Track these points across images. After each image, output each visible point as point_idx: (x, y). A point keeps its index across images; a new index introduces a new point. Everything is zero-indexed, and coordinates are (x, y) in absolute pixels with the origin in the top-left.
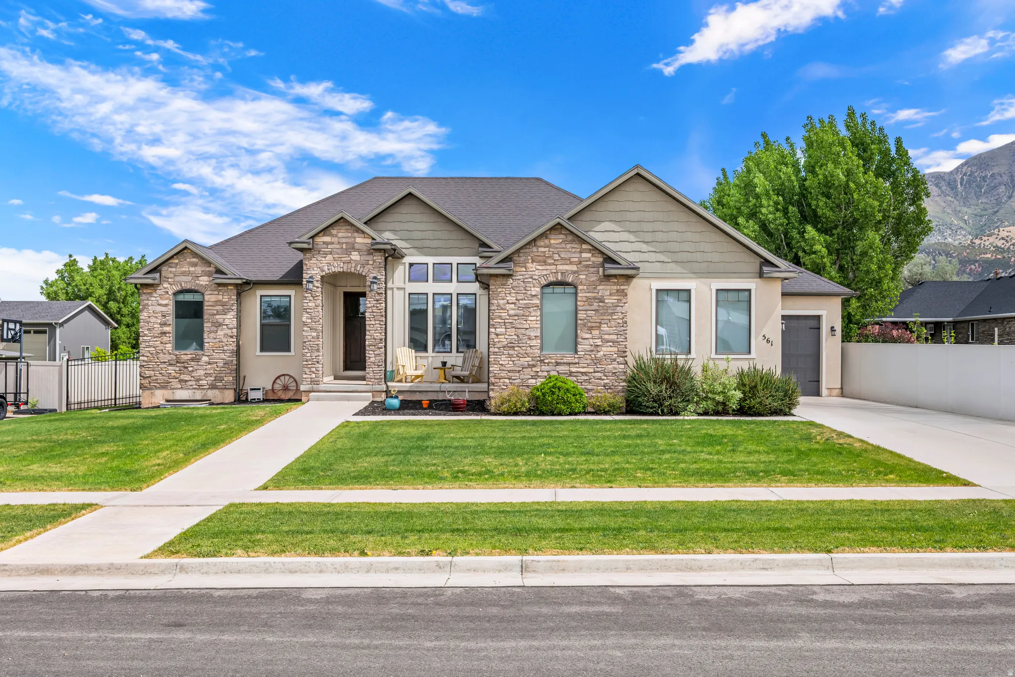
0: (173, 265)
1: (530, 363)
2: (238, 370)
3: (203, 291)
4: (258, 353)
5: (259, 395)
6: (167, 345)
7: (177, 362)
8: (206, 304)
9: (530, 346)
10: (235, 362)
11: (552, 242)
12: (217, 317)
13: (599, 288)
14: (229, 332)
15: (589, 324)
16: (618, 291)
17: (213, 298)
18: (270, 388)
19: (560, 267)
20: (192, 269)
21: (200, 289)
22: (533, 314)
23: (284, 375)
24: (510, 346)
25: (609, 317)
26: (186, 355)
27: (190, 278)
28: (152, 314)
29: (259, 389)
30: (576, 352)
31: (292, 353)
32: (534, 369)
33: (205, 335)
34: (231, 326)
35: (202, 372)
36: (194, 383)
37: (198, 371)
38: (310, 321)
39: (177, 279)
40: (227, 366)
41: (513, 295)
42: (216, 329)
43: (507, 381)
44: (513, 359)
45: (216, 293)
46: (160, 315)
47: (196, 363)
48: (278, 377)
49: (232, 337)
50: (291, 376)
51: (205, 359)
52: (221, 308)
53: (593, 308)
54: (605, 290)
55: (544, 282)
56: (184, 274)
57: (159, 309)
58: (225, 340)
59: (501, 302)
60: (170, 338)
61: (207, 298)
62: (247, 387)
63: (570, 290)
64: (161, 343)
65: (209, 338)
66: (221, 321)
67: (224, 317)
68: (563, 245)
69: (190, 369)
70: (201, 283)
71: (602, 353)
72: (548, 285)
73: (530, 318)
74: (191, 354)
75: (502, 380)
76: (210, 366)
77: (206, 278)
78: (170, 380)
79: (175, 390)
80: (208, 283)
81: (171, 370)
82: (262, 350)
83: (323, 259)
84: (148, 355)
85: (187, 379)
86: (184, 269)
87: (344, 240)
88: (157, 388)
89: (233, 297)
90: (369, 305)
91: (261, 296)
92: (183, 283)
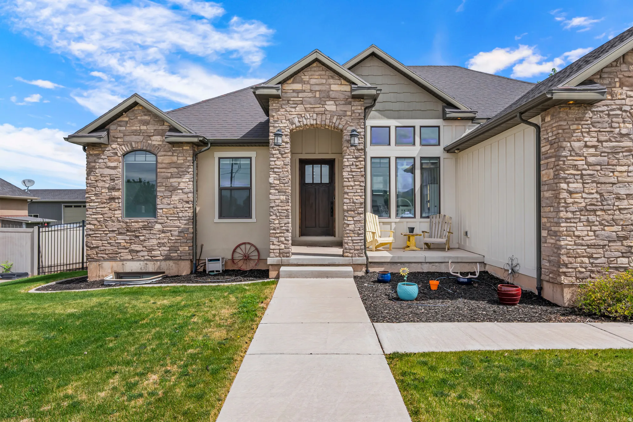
0: (121, 123)
2: (195, 239)
3: (156, 152)
4: (217, 220)
5: (218, 267)
6: (116, 212)
7: (128, 231)
8: (159, 166)
9: (620, 210)
10: (191, 230)
12: (171, 180)
14: (184, 197)
17: (167, 160)
18: (230, 257)
20: (144, 127)
21: (153, 150)
23: (244, 243)
24: (590, 209)
26: (137, 223)
27: (141, 138)
28: (100, 178)
29: (218, 260)
31: (254, 220)
32: (626, 243)
33: (158, 201)
34: (186, 190)
35: (155, 242)
36: (146, 253)
37: (151, 240)
38: (278, 182)
39: (127, 138)
40: (182, 235)
42: (170, 194)
43: (586, 260)
44: (594, 228)
45: (170, 153)
46: (108, 178)
47: (148, 232)
48: (239, 246)
49: (187, 202)
50: (252, 245)
51: (158, 226)
52: (175, 170)
56: (133, 133)
57: (107, 171)
60: (120, 204)
61: (160, 159)
62: (205, 257)
64: (110, 209)
65: (162, 203)
66: (175, 185)
67: (179, 180)
69: (142, 238)
70: (154, 142)
74: (143, 222)
75: (579, 260)
76: (163, 235)
77: (159, 137)
78: (120, 251)
79: (124, 262)
80: (161, 143)
81: (121, 239)
82: (221, 216)
83: (293, 110)
84: (96, 222)
85: (138, 249)
86: (135, 128)
87: (317, 88)
88: (105, 260)
89: (188, 158)
90: (347, 164)
91: (220, 158)
92: (133, 143)
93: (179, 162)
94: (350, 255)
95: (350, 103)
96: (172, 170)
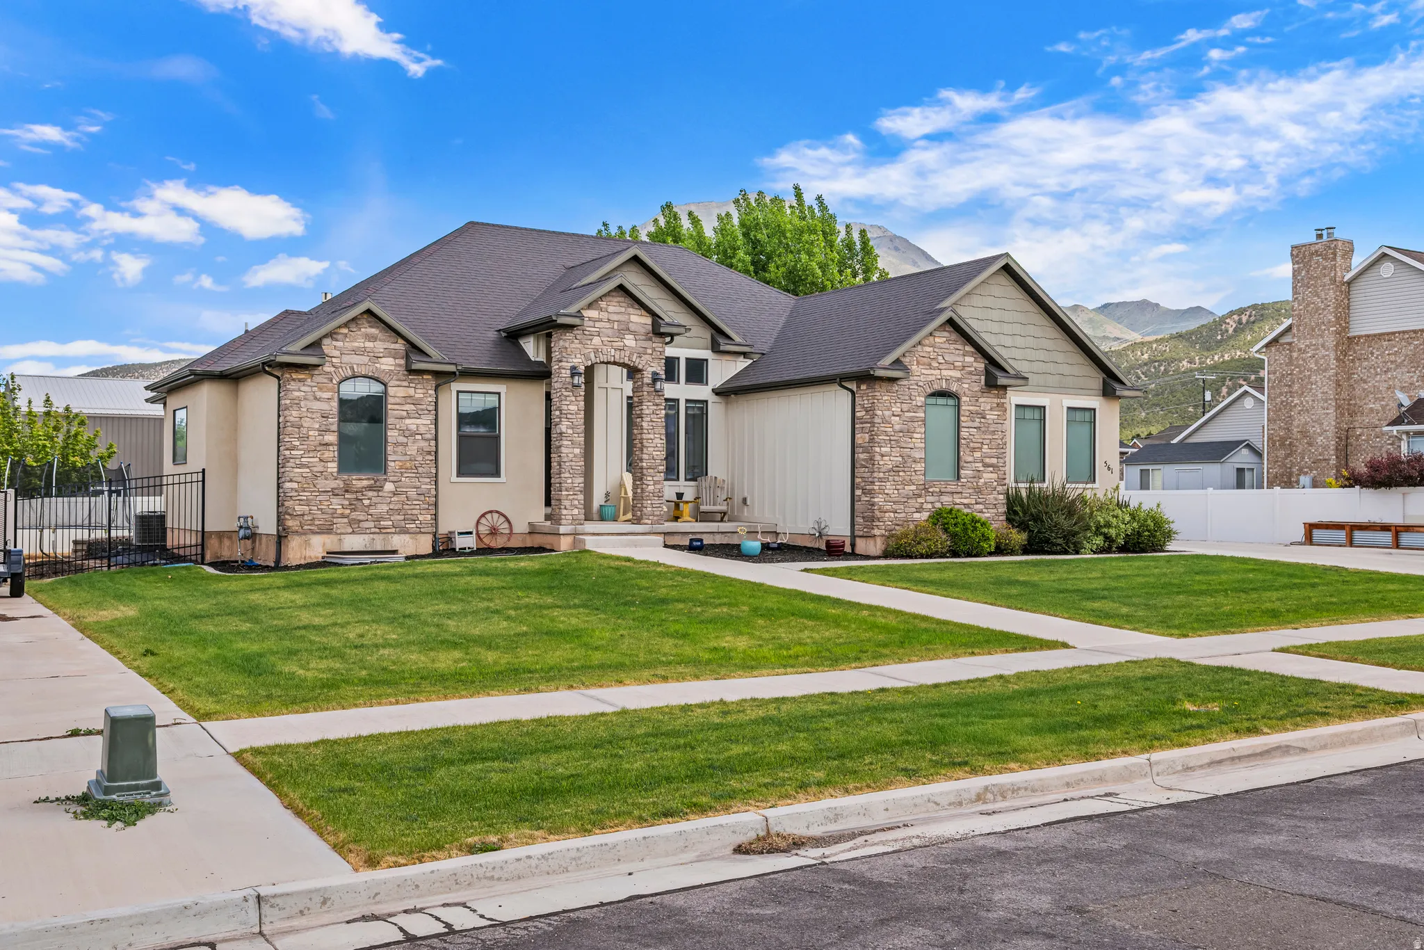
0: (339, 337)
1: (916, 492)
2: (437, 504)
3: (386, 380)
4: (454, 478)
6: (330, 465)
7: (347, 491)
8: (390, 400)
9: (915, 471)
10: (434, 492)
11: (937, 340)
12: (408, 421)
13: (981, 400)
14: (424, 444)
15: (972, 445)
16: (998, 404)
17: (401, 392)
18: (476, 531)
19: (945, 373)
20: (369, 344)
21: (381, 377)
22: (918, 430)
23: (491, 512)
24: (895, 470)
25: (990, 437)
26: (360, 481)
27: (366, 359)
28: (305, 414)
29: (471, 533)
30: (959, 478)
31: (503, 479)
32: (920, 500)
33: (389, 451)
34: (428, 436)
35: (385, 508)
36: (371, 524)
37: (379, 506)
39: (346, 359)
40: (422, 498)
41: (898, 405)
42: (405, 440)
43: (892, 515)
44: (898, 487)
45: (405, 384)
46: (319, 415)
47: (375, 494)
48: (483, 515)
49: (429, 453)
50: (502, 513)
51: (389, 487)
52: (413, 407)
53: (976, 424)
54: (987, 402)
55: (929, 391)
56: (355, 351)
57: (317, 405)
58: (420, 458)
59: (887, 413)
60: (332, 453)
61: (391, 391)
63: (951, 402)
64: (321, 460)
65: (395, 452)
66: (414, 427)
67: (418, 421)
68: (947, 346)
69: (366, 502)
70: (383, 367)
71: (982, 480)
72: (933, 395)
73: (916, 435)
74: (368, 479)
75: (887, 514)
76: (396, 498)
77: (390, 361)
78: (335, 521)
79: (343, 536)
80: (393, 368)
81: (336, 504)
82: (460, 474)
83: (589, 342)
84: (300, 479)
85: (361, 518)
86: (356, 344)
87: (615, 317)
88: (314, 533)
89: (430, 392)
90: (647, 412)
91: (458, 392)
92: (355, 366)
93: (417, 396)
94: (650, 522)
95: (650, 339)
96: (407, 407)
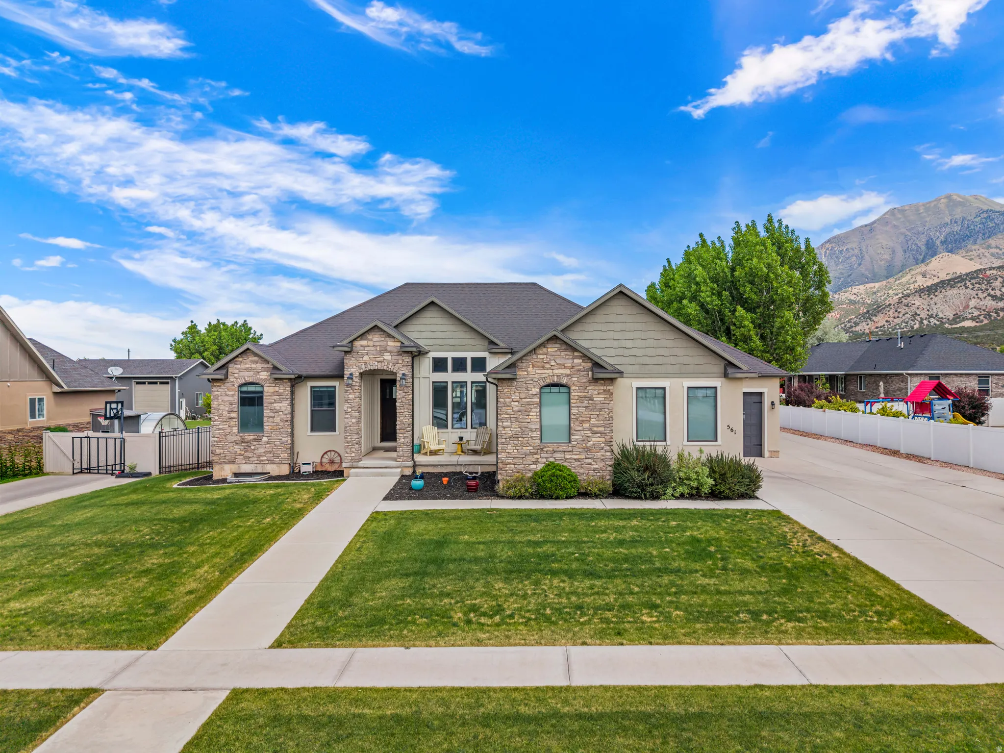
0: (238, 363)
1: (532, 451)
2: (292, 448)
3: (263, 384)
4: (309, 433)
5: (309, 469)
6: (233, 429)
7: (242, 442)
8: (265, 394)
9: (532, 437)
10: (289, 442)
11: (549, 350)
12: (275, 405)
13: (588, 388)
14: (284, 417)
15: (581, 419)
16: (604, 391)
17: (272, 389)
18: (319, 462)
19: (556, 371)
20: (254, 366)
21: (260, 382)
22: (534, 410)
23: (330, 451)
24: (515, 437)
25: (597, 413)
26: (249, 436)
27: (251, 373)
28: (221, 403)
29: (310, 463)
30: (570, 442)
31: (337, 433)
32: (535, 456)
33: (265, 419)
34: (286, 412)
35: (263, 450)
36: (255, 459)
37: (259, 449)
39: (242, 374)
40: (283, 445)
41: (517, 394)
42: (274, 415)
43: (512, 466)
45: (274, 385)
46: (227, 403)
47: (257, 443)
48: (326, 453)
49: (287, 421)
50: (336, 452)
51: (265, 439)
52: (278, 397)
53: (584, 405)
54: (593, 390)
55: (542, 384)
56: (247, 370)
57: (227, 399)
58: (281, 424)
59: (507, 400)
60: (236, 422)
61: (266, 389)
62: (300, 461)
63: (563, 390)
64: (229, 426)
65: (268, 421)
66: (278, 408)
67: (280, 405)
68: (558, 353)
69: (253, 447)
70: (261, 377)
71: (590, 443)
72: (548, 386)
73: (532, 414)
74: (253, 435)
75: (508, 465)
76: (268, 445)
77: (265, 373)
78: (237, 457)
79: (240, 465)
80: (266, 378)
81: (237, 448)
82: (312, 430)
83: (361, 359)
84: (218, 436)
85: (250, 456)
86: (247, 366)
87: (378, 344)
88: (226, 463)
89: (287, 389)
90: (399, 397)
91: (312, 386)
92: (246, 377)
93: (280, 391)
94: (401, 460)
95: (401, 355)
96: (275, 397)
